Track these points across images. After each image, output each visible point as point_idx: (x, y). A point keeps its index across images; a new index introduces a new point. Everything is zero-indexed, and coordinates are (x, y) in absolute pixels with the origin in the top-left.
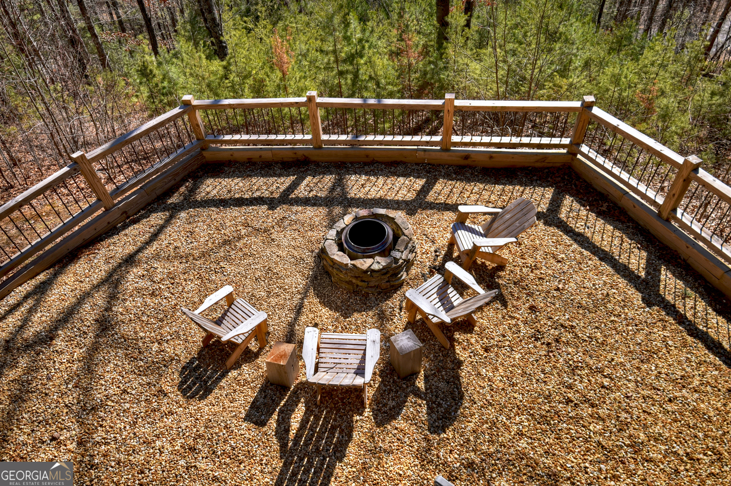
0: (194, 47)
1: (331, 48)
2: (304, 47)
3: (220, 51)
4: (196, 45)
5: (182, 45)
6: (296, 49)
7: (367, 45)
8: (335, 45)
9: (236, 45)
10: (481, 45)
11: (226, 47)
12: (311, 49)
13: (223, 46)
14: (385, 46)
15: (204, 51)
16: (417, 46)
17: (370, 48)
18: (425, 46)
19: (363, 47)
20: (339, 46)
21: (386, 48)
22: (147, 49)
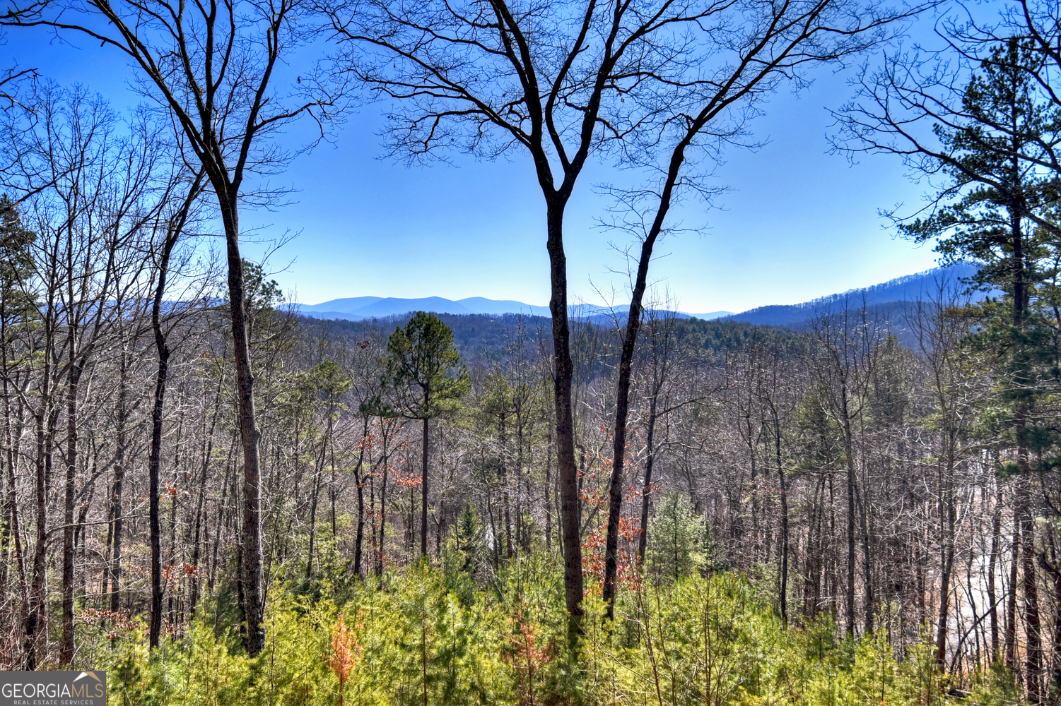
0: (213, 634)
1: (417, 642)
2: (378, 639)
3: (252, 642)
4: (218, 632)
5: (198, 632)
6: (366, 641)
7: (470, 638)
8: (424, 638)
9: (280, 634)
10: (629, 642)
11: (263, 637)
12: (387, 641)
13: (258, 636)
14: (495, 638)
15: (229, 642)
16: (541, 641)
17: (473, 642)
18: (552, 641)
19: (465, 642)
20: (429, 639)
21: (496, 642)
22: (140, 637)
